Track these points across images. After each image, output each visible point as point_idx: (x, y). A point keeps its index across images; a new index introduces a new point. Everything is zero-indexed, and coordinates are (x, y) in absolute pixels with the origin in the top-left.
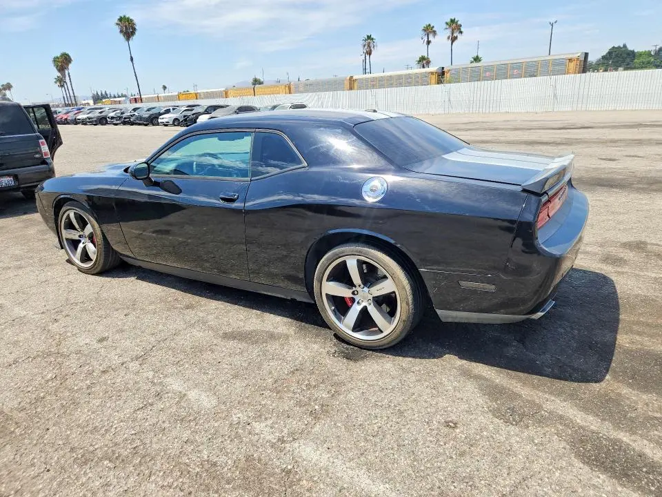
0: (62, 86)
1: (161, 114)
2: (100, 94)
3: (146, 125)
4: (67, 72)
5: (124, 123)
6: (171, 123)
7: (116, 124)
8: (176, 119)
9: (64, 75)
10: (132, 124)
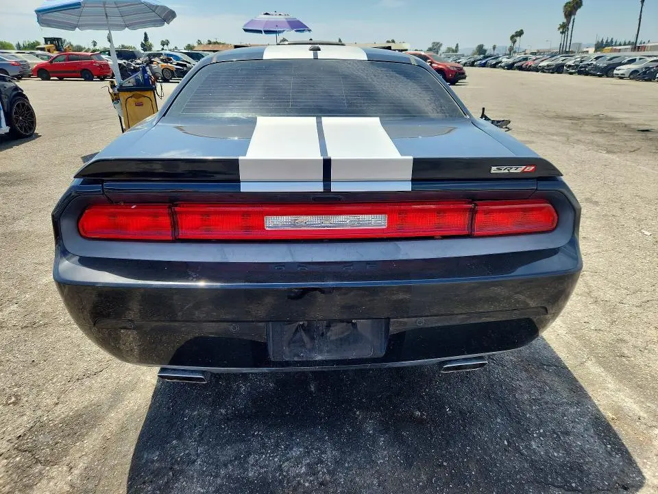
0: (562, 33)
1: (621, 64)
2: (605, 42)
3: (600, 76)
4: (573, 17)
5: (580, 73)
6: (627, 75)
7: (571, 73)
8: (635, 72)
9: (569, 22)
10: (587, 74)
